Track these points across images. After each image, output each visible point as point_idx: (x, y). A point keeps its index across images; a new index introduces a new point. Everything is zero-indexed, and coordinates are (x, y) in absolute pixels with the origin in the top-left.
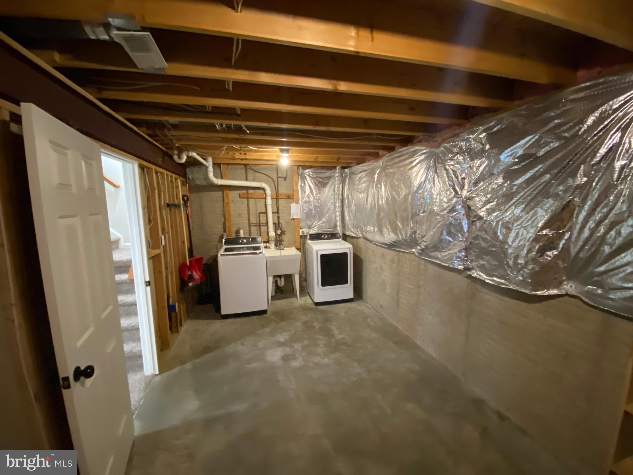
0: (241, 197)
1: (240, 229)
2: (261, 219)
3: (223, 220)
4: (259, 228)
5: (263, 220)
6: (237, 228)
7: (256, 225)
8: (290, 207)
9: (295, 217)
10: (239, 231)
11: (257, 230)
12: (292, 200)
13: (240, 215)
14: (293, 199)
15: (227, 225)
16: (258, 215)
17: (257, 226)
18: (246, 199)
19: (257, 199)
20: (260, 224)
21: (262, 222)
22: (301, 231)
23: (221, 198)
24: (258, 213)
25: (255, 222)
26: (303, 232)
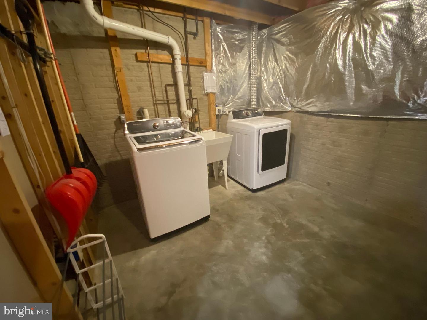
0: (139, 59)
1: (143, 109)
2: (169, 93)
3: (116, 95)
4: (167, 107)
5: (172, 96)
6: (139, 108)
7: (162, 102)
8: (203, 78)
9: (209, 91)
10: (143, 112)
11: (165, 110)
12: (204, 68)
13: (139, 88)
14: (206, 67)
15: (124, 103)
16: (164, 89)
17: (164, 103)
18: (145, 64)
19: (161, 65)
20: (168, 101)
21: (170, 98)
22: (217, 108)
23: (109, 61)
24: (164, 86)
25: (161, 98)
26: (219, 111)
